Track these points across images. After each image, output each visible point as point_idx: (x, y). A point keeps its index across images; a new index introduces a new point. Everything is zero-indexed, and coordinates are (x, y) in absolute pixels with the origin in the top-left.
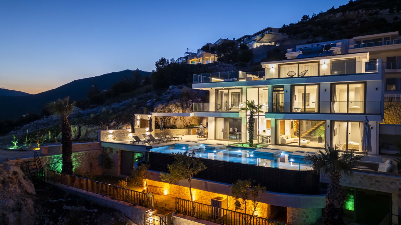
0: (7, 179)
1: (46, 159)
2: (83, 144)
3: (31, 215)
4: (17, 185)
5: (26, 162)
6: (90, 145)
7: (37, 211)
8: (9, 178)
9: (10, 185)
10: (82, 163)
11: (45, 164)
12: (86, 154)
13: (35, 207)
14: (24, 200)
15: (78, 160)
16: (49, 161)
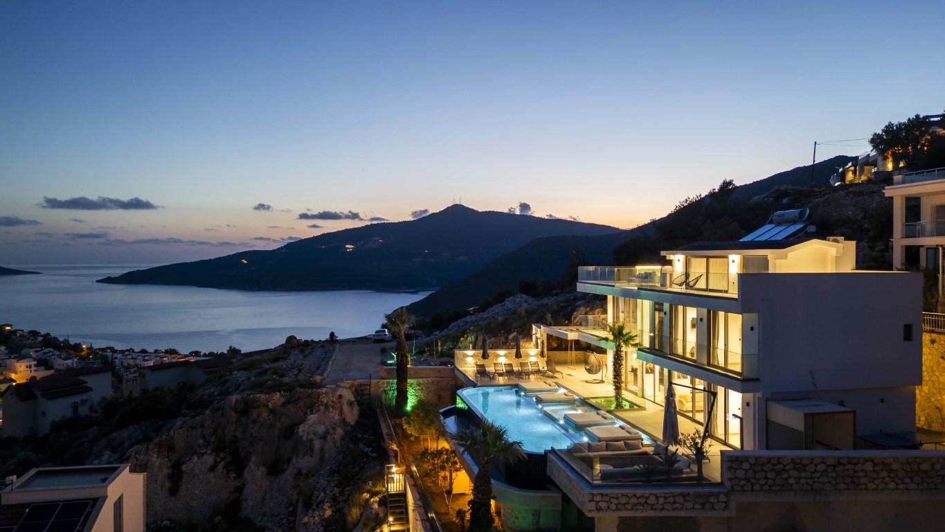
0: (330, 403)
1: (383, 383)
2: (431, 369)
3: (335, 446)
4: (337, 412)
5: (361, 385)
6: (439, 371)
7: (343, 443)
8: (333, 401)
9: (331, 410)
10: (427, 394)
11: (382, 389)
12: (433, 382)
13: (342, 439)
14: (334, 429)
15: (422, 389)
16: (387, 387)
